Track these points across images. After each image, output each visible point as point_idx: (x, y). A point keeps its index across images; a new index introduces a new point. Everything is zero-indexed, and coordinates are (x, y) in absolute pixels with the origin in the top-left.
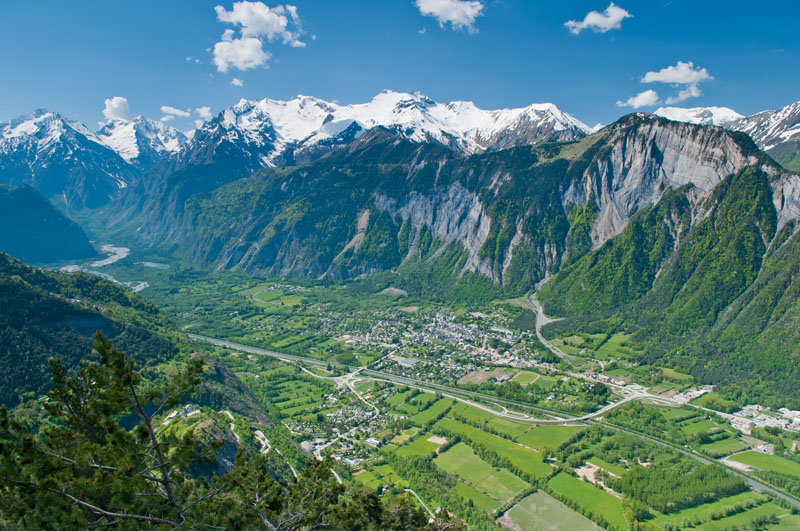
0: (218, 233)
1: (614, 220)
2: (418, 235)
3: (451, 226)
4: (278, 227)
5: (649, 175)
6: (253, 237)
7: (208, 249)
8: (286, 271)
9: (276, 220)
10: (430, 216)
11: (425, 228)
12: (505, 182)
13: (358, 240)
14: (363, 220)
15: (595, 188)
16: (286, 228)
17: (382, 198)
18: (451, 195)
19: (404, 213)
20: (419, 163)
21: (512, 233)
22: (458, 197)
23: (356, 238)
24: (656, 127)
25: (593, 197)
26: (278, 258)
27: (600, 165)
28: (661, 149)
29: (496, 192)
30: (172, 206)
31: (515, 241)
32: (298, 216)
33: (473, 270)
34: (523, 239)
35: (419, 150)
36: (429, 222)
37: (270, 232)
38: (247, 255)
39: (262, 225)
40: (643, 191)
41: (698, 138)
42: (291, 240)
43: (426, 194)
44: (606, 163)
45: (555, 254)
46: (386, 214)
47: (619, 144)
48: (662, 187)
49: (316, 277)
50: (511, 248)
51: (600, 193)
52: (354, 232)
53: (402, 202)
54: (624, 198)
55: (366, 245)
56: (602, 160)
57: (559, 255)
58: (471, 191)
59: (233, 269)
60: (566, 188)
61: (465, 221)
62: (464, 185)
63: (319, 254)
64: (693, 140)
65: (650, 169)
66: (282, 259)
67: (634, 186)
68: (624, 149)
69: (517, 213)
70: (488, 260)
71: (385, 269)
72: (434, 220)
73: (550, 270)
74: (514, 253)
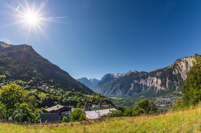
0: (105, 89)
1: (184, 75)
2: (144, 86)
3: (150, 84)
4: (116, 87)
5: (187, 66)
6: (111, 89)
7: (103, 92)
8: (117, 95)
9: (116, 86)
10: (145, 83)
11: (145, 85)
12: (160, 74)
13: (132, 88)
14: (132, 85)
15: (178, 71)
16: (117, 87)
17: (136, 81)
18: (149, 79)
19: (140, 83)
20: (141, 75)
21: (166, 81)
22: (151, 78)
23: (131, 88)
24: (184, 59)
25: (178, 72)
26: (116, 92)
27: (177, 67)
28: (187, 61)
29: (159, 76)
30: (98, 87)
31: (167, 82)
32: (120, 85)
33: (160, 89)
34: (169, 81)
35: (141, 73)
36: (145, 84)
37: (114, 88)
38: (110, 93)
39: (113, 87)
40: (187, 70)
41: (193, 58)
42: (118, 89)
43: (144, 79)
44: (178, 66)
45: (176, 83)
46: (137, 83)
47: (179, 63)
48: (190, 68)
49: (124, 95)
50: (167, 83)
51: (179, 71)
52: (131, 87)
53: (139, 81)
54: (184, 71)
55: (133, 89)
56: (177, 66)
57: (177, 83)
58: (153, 77)
59: (107, 95)
60: (173, 72)
61: (153, 83)
62: (151, 76)
63: (124, 91)
64: (192, 58)
65: (187, 65)
66: (117, 93)
67: (185, 69)
68: (180, 63)
69: (166, 77)
70: (163, 86)
71: (138, 93)
72: (146, 83)
73: (177, 86)
74: (168, 84)
